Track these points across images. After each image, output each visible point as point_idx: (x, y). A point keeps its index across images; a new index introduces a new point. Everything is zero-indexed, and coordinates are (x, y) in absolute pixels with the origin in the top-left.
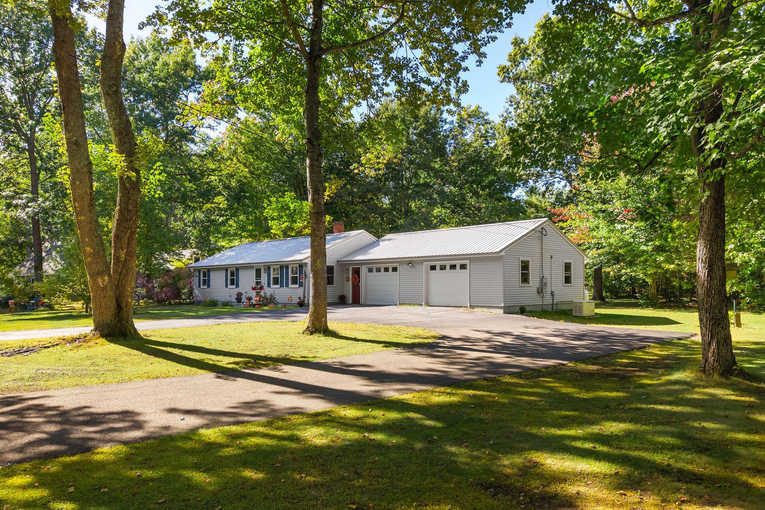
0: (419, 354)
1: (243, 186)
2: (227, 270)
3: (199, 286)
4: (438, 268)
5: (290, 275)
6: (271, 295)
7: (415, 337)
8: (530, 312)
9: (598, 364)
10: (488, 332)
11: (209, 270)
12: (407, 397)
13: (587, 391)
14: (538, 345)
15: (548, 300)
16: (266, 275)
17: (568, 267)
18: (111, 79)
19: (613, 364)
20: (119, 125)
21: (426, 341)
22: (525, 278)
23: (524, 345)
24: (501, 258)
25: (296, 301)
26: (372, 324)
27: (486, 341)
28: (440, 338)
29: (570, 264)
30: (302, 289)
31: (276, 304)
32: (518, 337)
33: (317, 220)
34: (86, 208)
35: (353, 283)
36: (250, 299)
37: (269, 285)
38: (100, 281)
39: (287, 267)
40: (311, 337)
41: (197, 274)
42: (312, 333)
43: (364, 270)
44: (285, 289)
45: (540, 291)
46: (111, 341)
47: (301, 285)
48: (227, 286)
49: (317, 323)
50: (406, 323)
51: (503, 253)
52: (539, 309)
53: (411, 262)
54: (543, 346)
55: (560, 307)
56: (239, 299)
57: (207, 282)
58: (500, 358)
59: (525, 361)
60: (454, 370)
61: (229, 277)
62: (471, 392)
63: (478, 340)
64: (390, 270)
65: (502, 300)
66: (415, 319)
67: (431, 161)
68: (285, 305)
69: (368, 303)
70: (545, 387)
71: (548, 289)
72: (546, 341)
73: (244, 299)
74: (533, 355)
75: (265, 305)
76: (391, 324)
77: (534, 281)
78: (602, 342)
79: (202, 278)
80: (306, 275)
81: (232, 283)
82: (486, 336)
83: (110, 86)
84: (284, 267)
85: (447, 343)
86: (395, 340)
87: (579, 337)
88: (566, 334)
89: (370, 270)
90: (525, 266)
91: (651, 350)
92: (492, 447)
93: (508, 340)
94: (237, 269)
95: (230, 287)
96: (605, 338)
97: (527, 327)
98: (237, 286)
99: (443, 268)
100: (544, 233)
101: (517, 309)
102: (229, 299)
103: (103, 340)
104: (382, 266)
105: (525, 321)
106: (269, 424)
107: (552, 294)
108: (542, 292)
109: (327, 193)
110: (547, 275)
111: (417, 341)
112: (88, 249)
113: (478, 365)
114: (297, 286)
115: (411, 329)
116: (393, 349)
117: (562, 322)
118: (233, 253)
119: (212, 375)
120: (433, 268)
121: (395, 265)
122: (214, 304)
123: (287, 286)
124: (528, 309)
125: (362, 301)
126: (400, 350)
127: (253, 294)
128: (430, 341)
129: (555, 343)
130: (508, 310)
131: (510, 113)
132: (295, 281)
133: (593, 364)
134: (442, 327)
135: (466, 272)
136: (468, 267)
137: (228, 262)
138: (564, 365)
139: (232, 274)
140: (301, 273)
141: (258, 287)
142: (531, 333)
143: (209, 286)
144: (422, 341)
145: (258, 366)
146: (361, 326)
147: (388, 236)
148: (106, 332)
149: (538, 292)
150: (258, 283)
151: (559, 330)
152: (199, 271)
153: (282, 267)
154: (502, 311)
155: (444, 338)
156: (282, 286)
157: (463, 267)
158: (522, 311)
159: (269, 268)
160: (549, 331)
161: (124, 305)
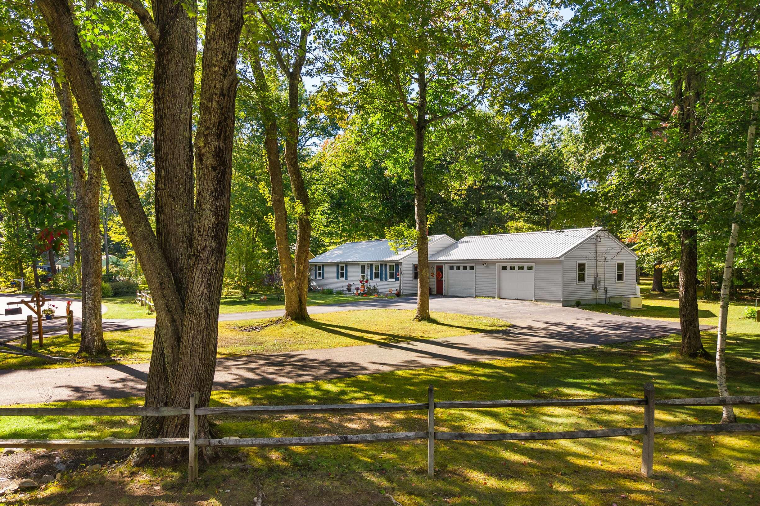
0: (497, 338)
1: (343, 193)
2: (338, 266)
3: (316, 277)
4: (508, 268)
5: (388, 271)
6: (375, 287)
7: (492, 325)
8: (586, 305)
9: (620, 347)
10: (547, 323)
11: (323, 266)
12: (493, 362)
13: (602, 363)
14: (583, 333)
15: (601, 295)
16: (369, 271)
17: (620, 267)
18: (292, 154)
19: (631, 348)
20: (298, 183)
21: (501, 328)
22: (581, 278)
23: (572, 333)
24: (561, 262)
25: (395, 292)
26: (459, 314)
27: (544, 330)
28: (510, 327)
29: (623, 264)
30: (398, 282)
31: (378, 294)
32: (569, 327)
33: (422, 242)
34: (284, 240)
35: (437, 278)
36: (357, 289)
37: (371, 279)
38: (291, 285)
39: (386, 265)
40: (420, 323)
41: (314, 268)
42: (420, 320)
43: (446, 268)
44: (384, 282)
45: (595, 288)
46: (299, 323)
47: (397, 279)
48: (338, 278)
49: (423, 314)
50: (484, 314)
51: (562, 258)
52: (594, 302)
53: (486, 263)
54: (586, 334)
55: (612, 301)
56: (349, 290)
57: (321, 275)
58: (553, 342)
59: (570, 344)
60: (521, 349)
61: (340, 271)
62: (531, 361)
63: (538, 329)
64: (468, 268)
65: (561, 296)
66: (490, 310)
67: (502, 166)
68: (386, 295)
69: (450, 294)
70: (577, 360)
71: (602, 286)
72: (590, 330)
73: (353, 288)
74: (576, 340)
75: (371, 295)
76: (473, 315)
77: (589, 279)
78: (632, 332)
79: (317, 271)
80: (401, 272)
81: (342, 276)
82: (545, 326)
83: (292, 159)
84: (383, 265)
85: (516, 331)
86: (478, 327)
87: (617, 327)
88: (608, 325)
89: (452, 268)
90: (582, 267)
91: (667, 339)
92: (538, 384)
93: (560, 329)
94: (346, 265)
95: (340, 278)
96: (636, 329)
97: (578, 319)
98: (346, 278)
99: (512, 268)
100: (599, 240)
101: (574, 303)
102: (342, 289)
103: (293, 322)
104: (462, 265)
105: (579, 313)
106: (426, 371)
107: (606, 290)
108: (596, 288)
109: (428, 223)
110: (601, 274)
111: (494, 328)
112: (284, 265)
113: (537, 346)
114: (394, 280)
115: (489, 319)
116: (478, 334)
117: (609, 314)
118: (340, 252)
119: (376, 346)
120: (504, 268)
121: (472, 265)
122: (330, 293)
123: (386, 279)
124: (582, 303)
125: (445, 292)
126: (483, 335)
127: (359, 285)
128: (504, 328)
129: (596, 332)
130: (566, 304)
131: (576, 122)
132: (392, 276)
133: (617, 347)
134: (512, 318)
135: (532, 273)
136: (534, 268)
137: (338, 260)
138: (595, 347)
139: (342, 269)
140: (397, 270)
141: (364, 281)
142: (580, 324)
143: (323, 278)
144: (498, 328)
145: (399, 342)
146: (451, 314)
147: (466, 239)
148: (294, 317)
149: (593, 289)
150: (363, 277)
151: (603, 321)
152: (316, 266)
153: (382, 265)
154: (561, 305)
155: (514, 326)
156: (382, 279)
157: (530, 268)
158: (578, 305)
159: (371, 265)
160: (595, 322)
161: (303, 299)
